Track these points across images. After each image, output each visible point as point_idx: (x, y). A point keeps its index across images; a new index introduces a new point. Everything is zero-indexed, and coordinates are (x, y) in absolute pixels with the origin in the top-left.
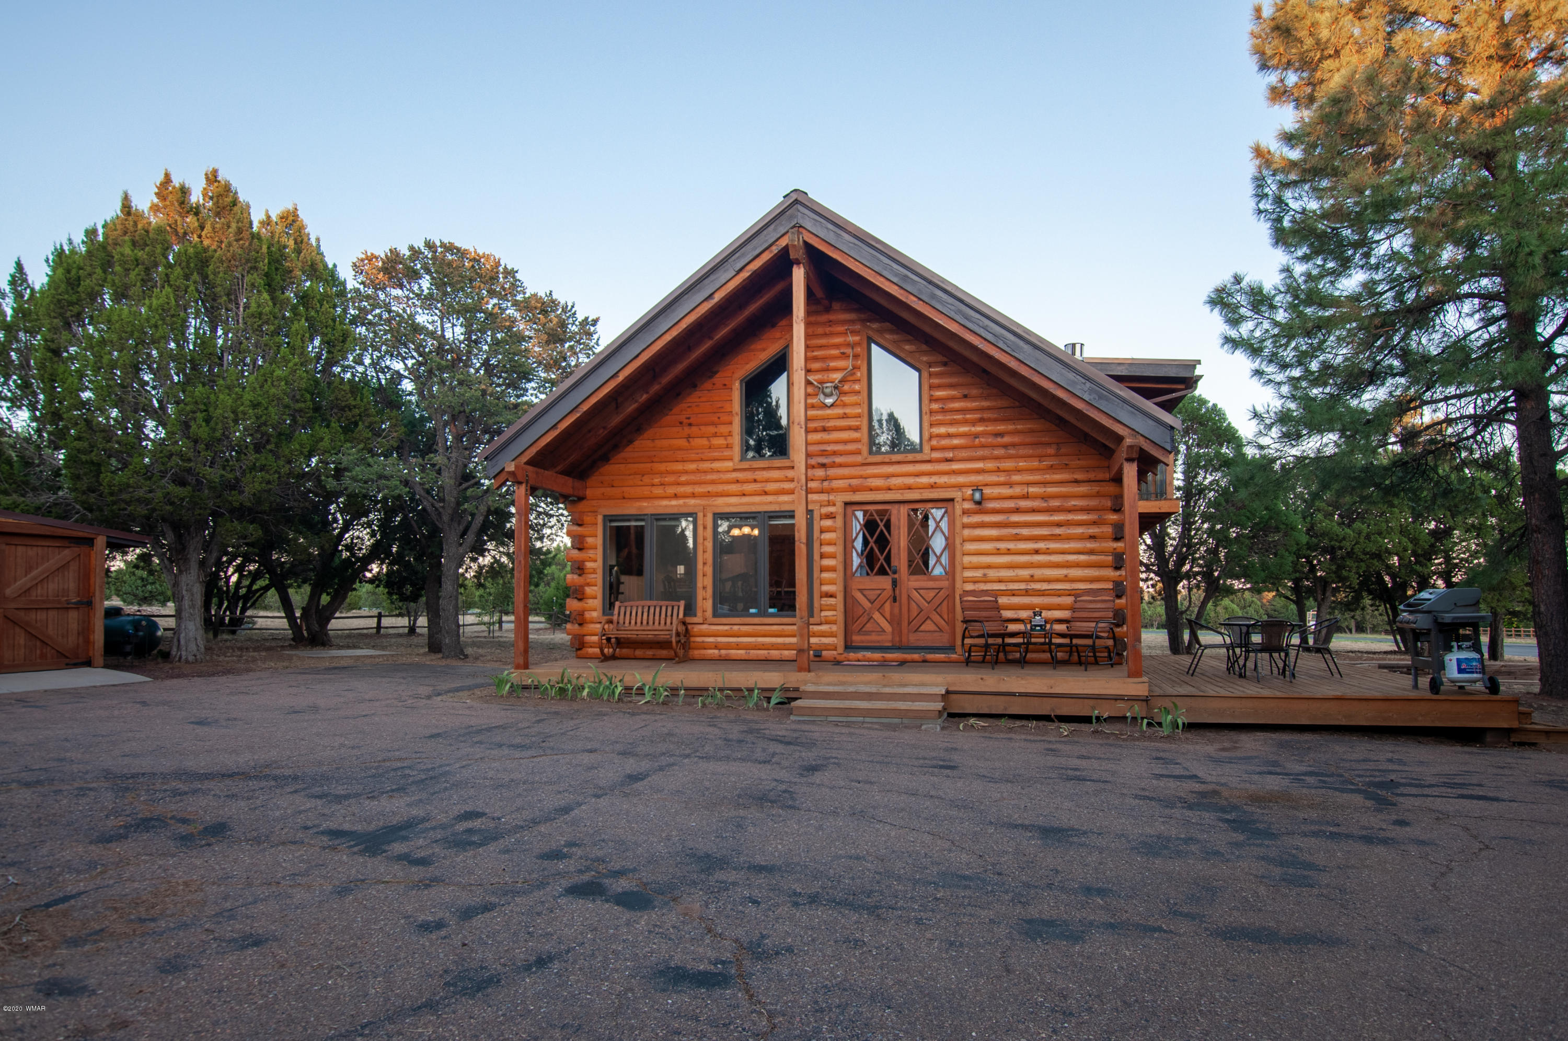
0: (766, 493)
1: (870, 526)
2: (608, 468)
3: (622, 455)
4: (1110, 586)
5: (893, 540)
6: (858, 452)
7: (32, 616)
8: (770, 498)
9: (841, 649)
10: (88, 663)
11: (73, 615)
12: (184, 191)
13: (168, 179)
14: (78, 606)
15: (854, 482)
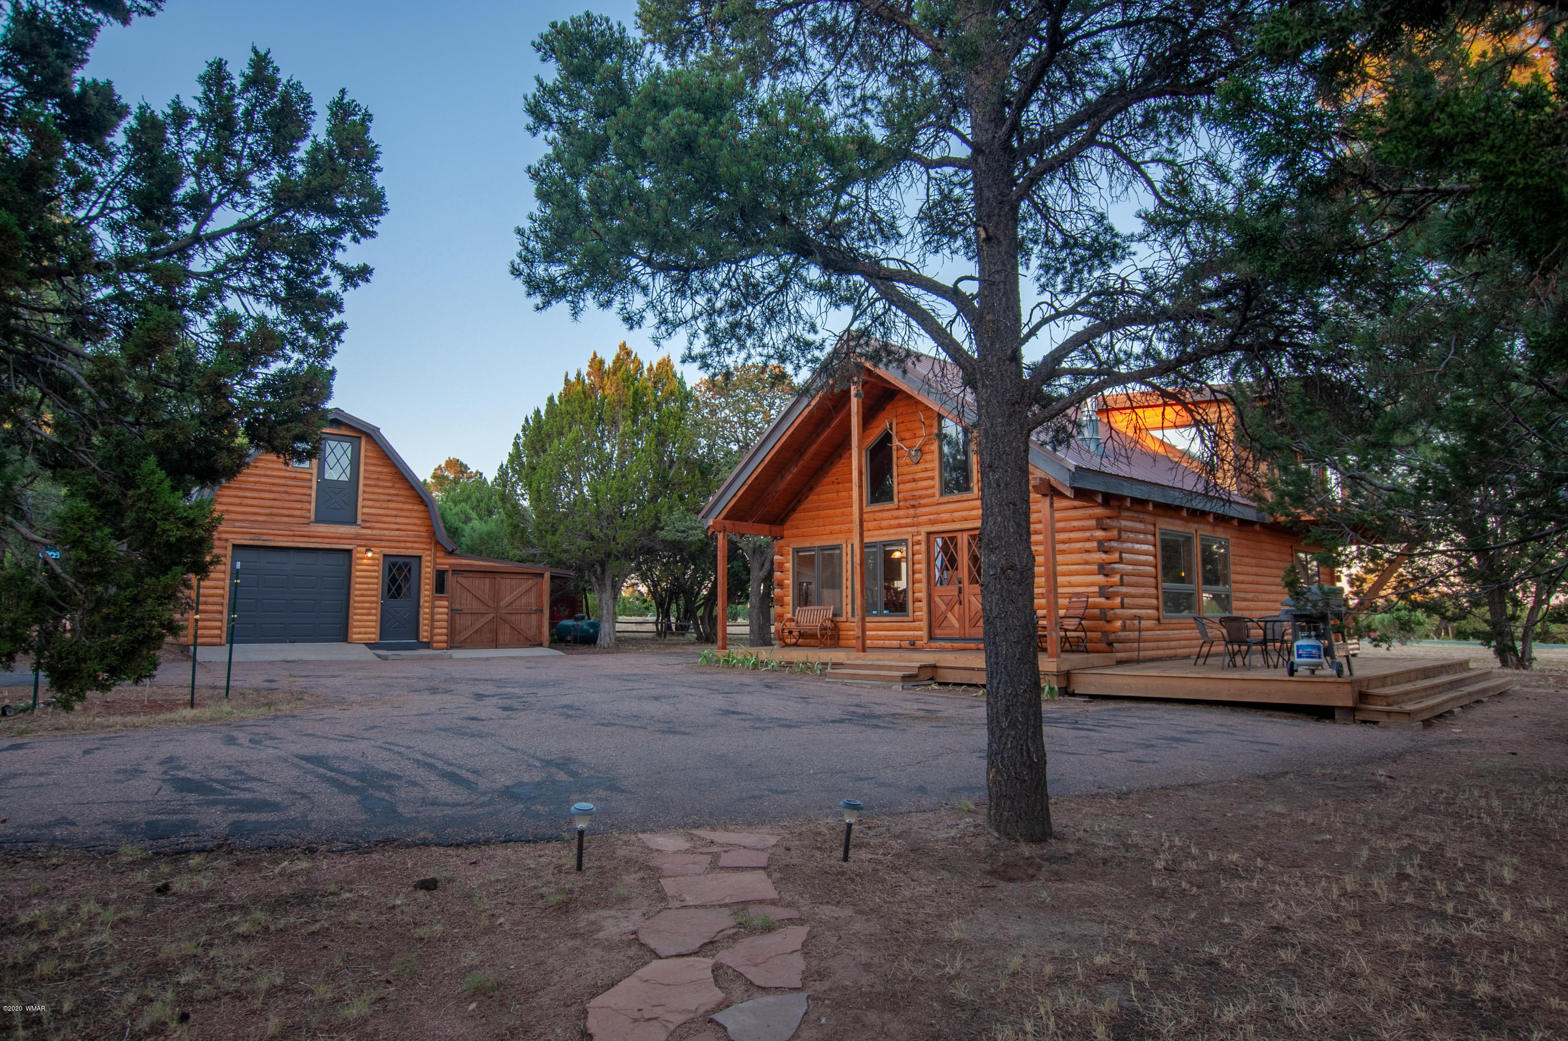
0: (881, 528)
1: (945, 548)
2: (796, 515)
3: (803, 507)
4: (1096, 589)
5: (959, 559)
6: (933, 496)
7: (513, 617)
8: (884, 532)
9: (925, 641)
10: (541, 645)
11: (534, 617)
12: (602, 362)
13: (595, 355)
14: (536, 612)
15: (932, 517)
